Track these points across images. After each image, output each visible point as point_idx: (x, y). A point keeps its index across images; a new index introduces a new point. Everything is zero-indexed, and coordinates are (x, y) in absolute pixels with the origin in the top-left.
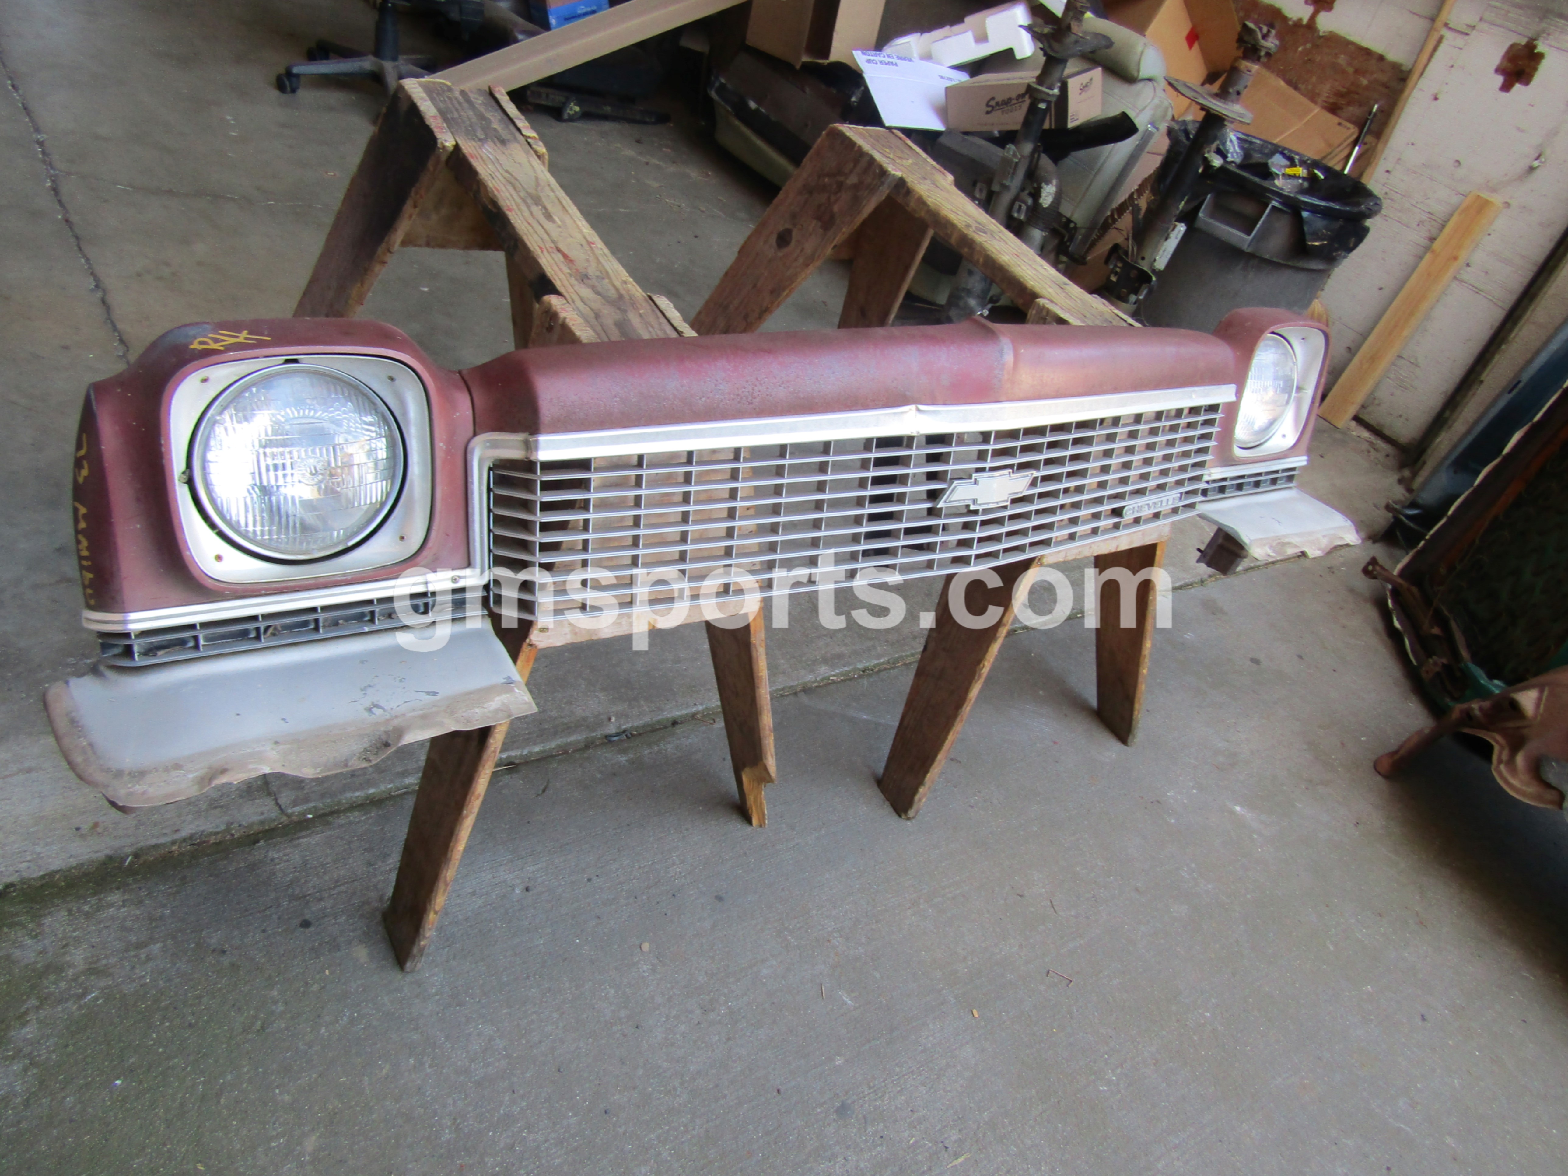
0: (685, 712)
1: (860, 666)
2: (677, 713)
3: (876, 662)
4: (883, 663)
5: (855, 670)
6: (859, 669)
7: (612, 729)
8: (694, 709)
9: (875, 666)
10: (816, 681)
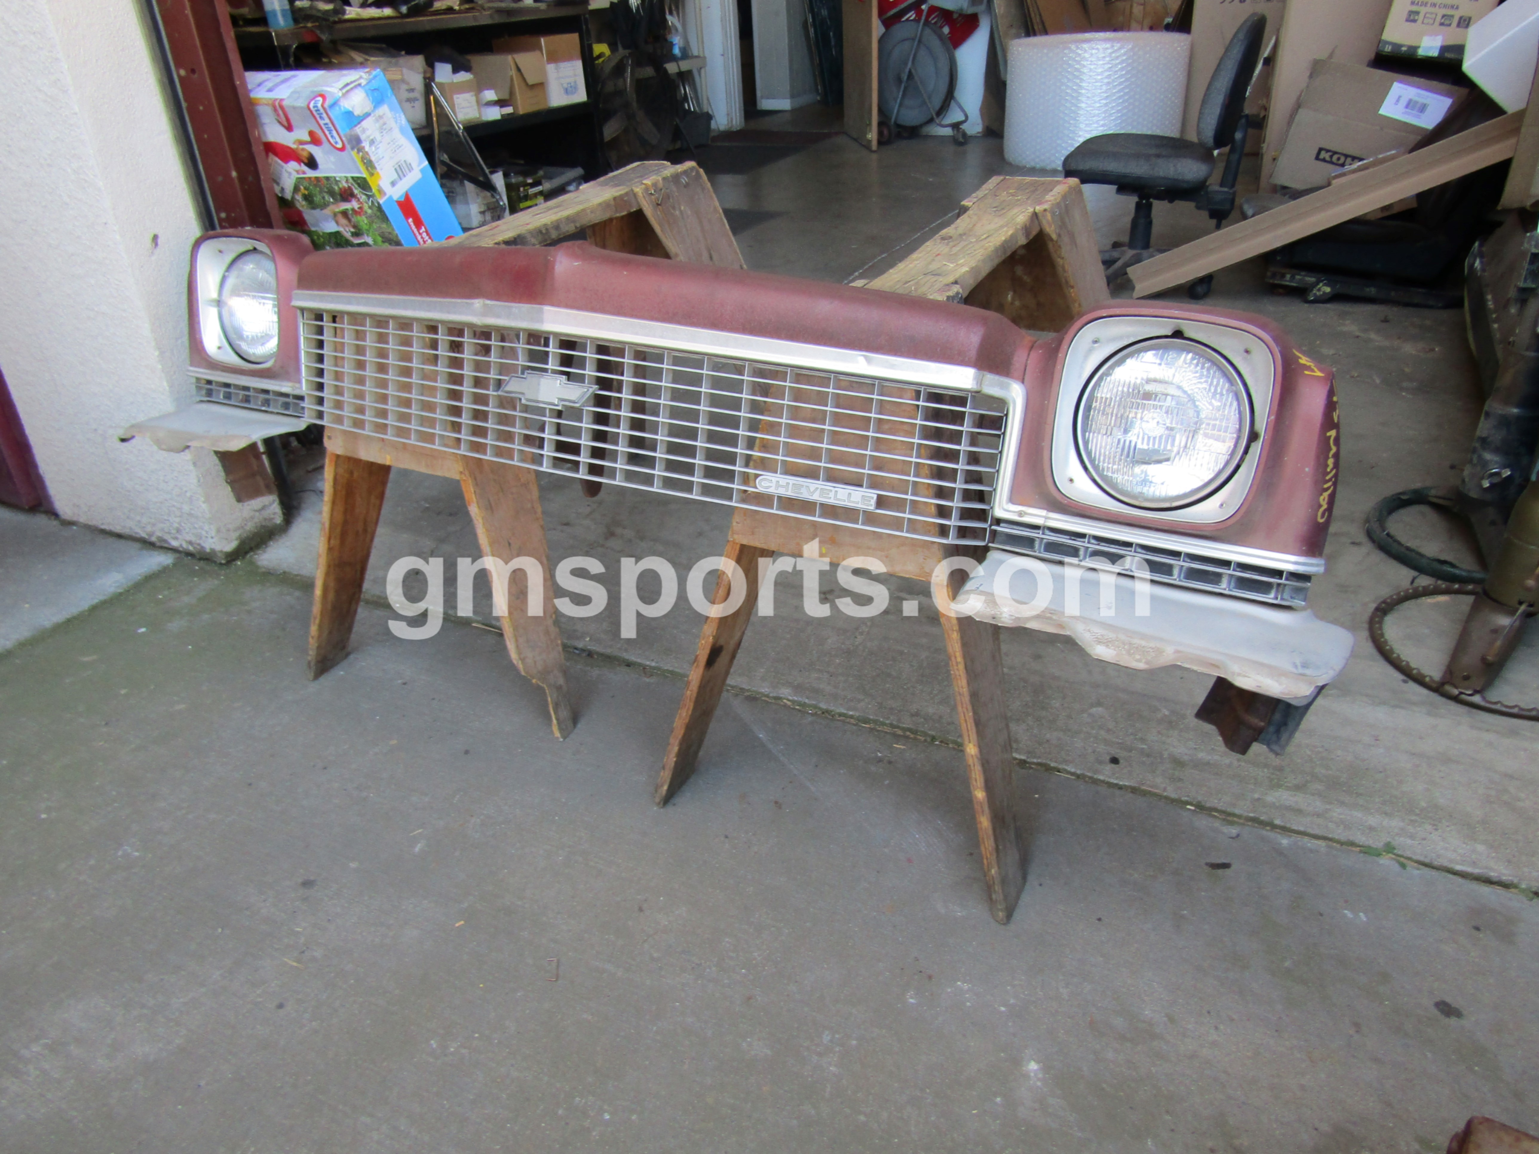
0: (639, 660)
1: (823, 706)
2: (633, 658)
3: (844, 711)
4: (852, 717)
5: (815, 707)
6: (820, 709)
7: (580, 645)
8: (648, 663)
9: (840, 715)
10: (767, 696)
